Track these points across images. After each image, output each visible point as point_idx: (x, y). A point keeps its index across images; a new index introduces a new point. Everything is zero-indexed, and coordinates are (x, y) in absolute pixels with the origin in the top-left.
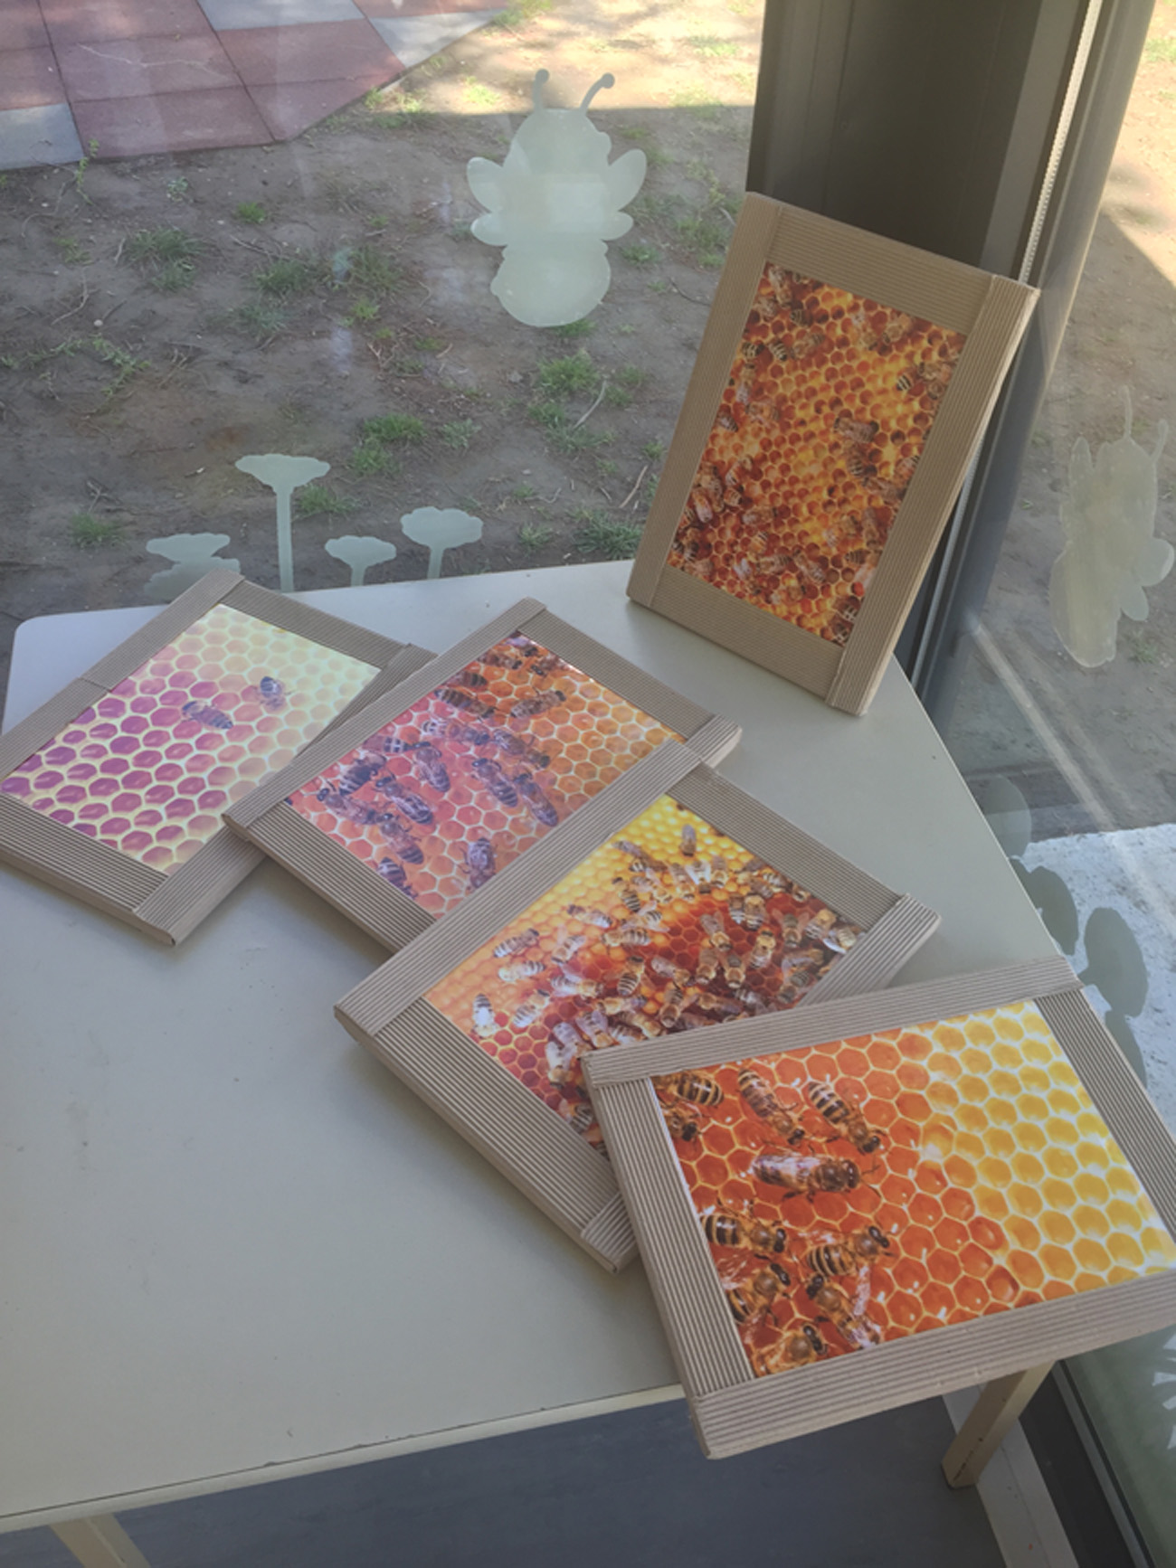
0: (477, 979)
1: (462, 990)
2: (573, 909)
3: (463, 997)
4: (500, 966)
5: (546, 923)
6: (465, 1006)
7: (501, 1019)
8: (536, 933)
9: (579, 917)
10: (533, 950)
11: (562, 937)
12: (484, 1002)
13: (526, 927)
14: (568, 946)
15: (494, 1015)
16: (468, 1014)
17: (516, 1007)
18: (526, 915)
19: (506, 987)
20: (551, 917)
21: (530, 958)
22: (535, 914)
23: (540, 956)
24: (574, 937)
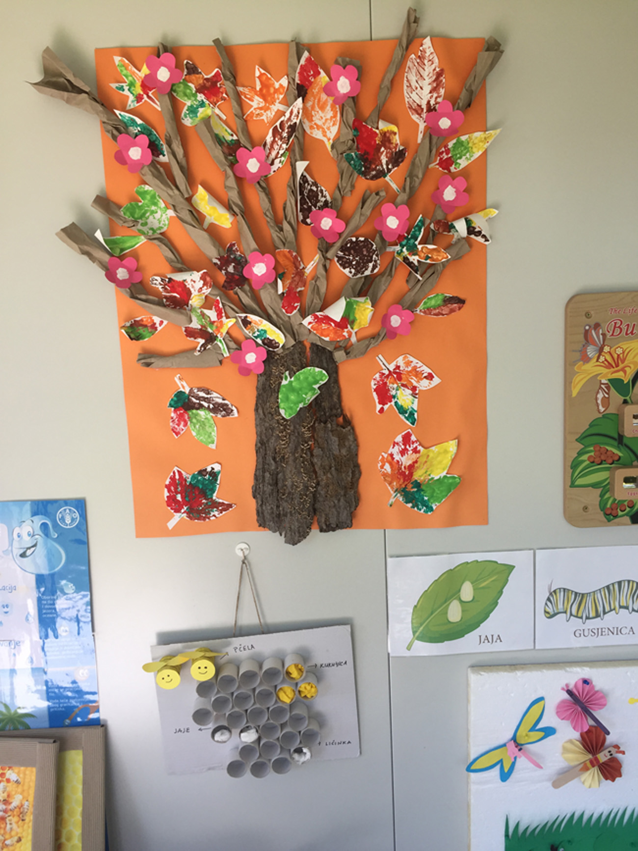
0: (26, 788)
1: (27, 780)
2: (19, 840)
3: (24, 779)
4: (23, 798)
5: (23, 826)
6: (21, 775)
7: (8, 781)
8: (23, 820)
9: (16, 838)
10: (19, 813)
11: (15, 826)
12: (17, 782)
13: (27, 821)
14: (11, 824)
15: (12, 780)
16: (18, 774)
17: (8, 789)
18: (31, 824)
19: (16, 793)
20: (24, 831)
21: (17, 809)
22: (29, 827)
23: (15, 813)
24: (11, 829)
